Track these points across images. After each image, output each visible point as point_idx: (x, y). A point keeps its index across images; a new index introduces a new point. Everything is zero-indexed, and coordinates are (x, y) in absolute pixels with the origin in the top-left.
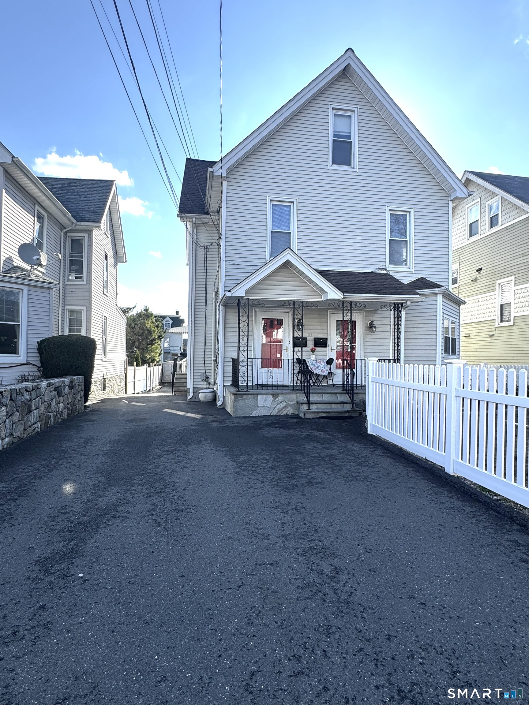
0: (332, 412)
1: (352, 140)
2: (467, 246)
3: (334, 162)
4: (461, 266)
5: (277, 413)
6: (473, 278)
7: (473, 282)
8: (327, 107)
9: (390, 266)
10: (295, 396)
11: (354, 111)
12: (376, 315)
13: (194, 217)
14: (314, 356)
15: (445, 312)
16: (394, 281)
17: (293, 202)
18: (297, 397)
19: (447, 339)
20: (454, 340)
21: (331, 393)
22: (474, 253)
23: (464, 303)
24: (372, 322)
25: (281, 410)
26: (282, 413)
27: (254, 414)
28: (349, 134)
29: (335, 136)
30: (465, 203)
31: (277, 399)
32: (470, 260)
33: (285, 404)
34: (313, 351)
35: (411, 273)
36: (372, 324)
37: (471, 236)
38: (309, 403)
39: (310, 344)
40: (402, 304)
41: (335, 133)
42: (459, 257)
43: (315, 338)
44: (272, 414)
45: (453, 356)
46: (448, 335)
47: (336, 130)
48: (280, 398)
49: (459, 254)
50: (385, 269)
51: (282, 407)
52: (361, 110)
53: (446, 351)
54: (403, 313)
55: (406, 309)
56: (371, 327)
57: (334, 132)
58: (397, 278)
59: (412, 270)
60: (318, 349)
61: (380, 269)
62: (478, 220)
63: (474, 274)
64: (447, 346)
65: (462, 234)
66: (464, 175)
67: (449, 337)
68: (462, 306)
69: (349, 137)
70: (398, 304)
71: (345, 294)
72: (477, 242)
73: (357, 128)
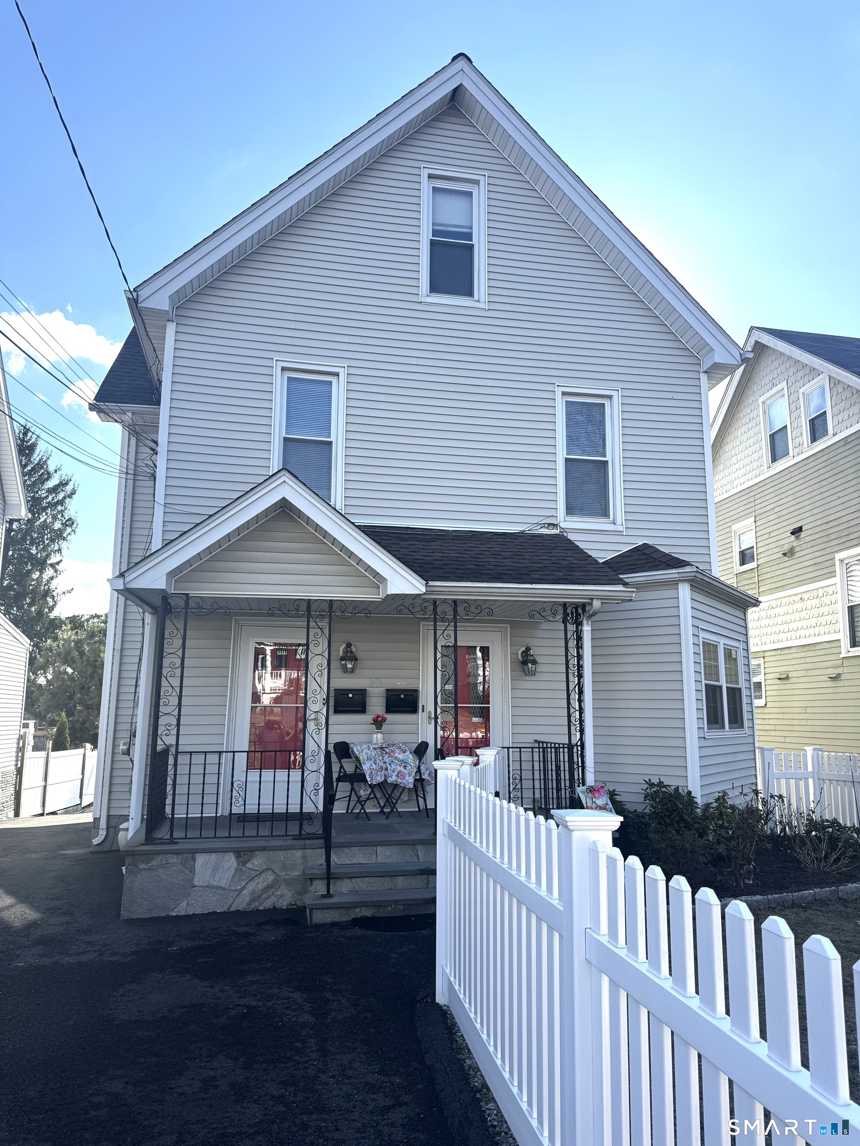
0: (389, 903)
1: (475, 241)
2: (767, 482)
3: (434, 288)
4: (758, 523)
5: (248, 904)
6: (786, 548)
7: (786, 559)
8: (416, 171)
9: (569, 518)
10: (298, 854)
11: (477, 182)
12: (539, 634)
13: (129, 411)
14: (380, 736)
15: (702, 625)
16: (570, 553)
17: (337, 375)
18: (304, 857)
19: (713, 693)
20: (735, 694)
21: (401, 843)
22: (783, 496)
23: (756, 603)
24: (528, 649)
25: (259, 897)
26: (260, 904)
27: (182, 909)
28: (469, 231)
29: (435, 233)
30: (757, 394)
31: (249, 865)
32: (776, 510)
33: (270, 878)
34: (378, 723)
35: (619, 533)
36: (527, 655)
37: (774, 459)
38: (329, 876)
39: (376, 706)
40: (584, 606)
41: (436, 228)
42: (753, 504)
43: (387, 690)
44: (232, 909)
45: (737, 732)
46: (718, 681)
47: (438, 221)
48: (257, 862)
49: (753, 499)
50: (555, 526)
51: (261, 886)
52: (492, 181)
53: (714, 719)
54: (587, 628)
55: (593, 618)
56: (524, 663)
57: (433, 224)
58: (582, 546)
59: (620, 528)
60: (390, 717)
61: (543, 526)
62: (786, 427)
63: (787, 541)
64: (715, 708)
65: (755, 456)
66: (749, 336)
67: (720, 687)
68: (752, 613)
69: (469, 236)
70: (576, 606)
71: (431, 583)
72: (787, 471)
73: (484, 216)
